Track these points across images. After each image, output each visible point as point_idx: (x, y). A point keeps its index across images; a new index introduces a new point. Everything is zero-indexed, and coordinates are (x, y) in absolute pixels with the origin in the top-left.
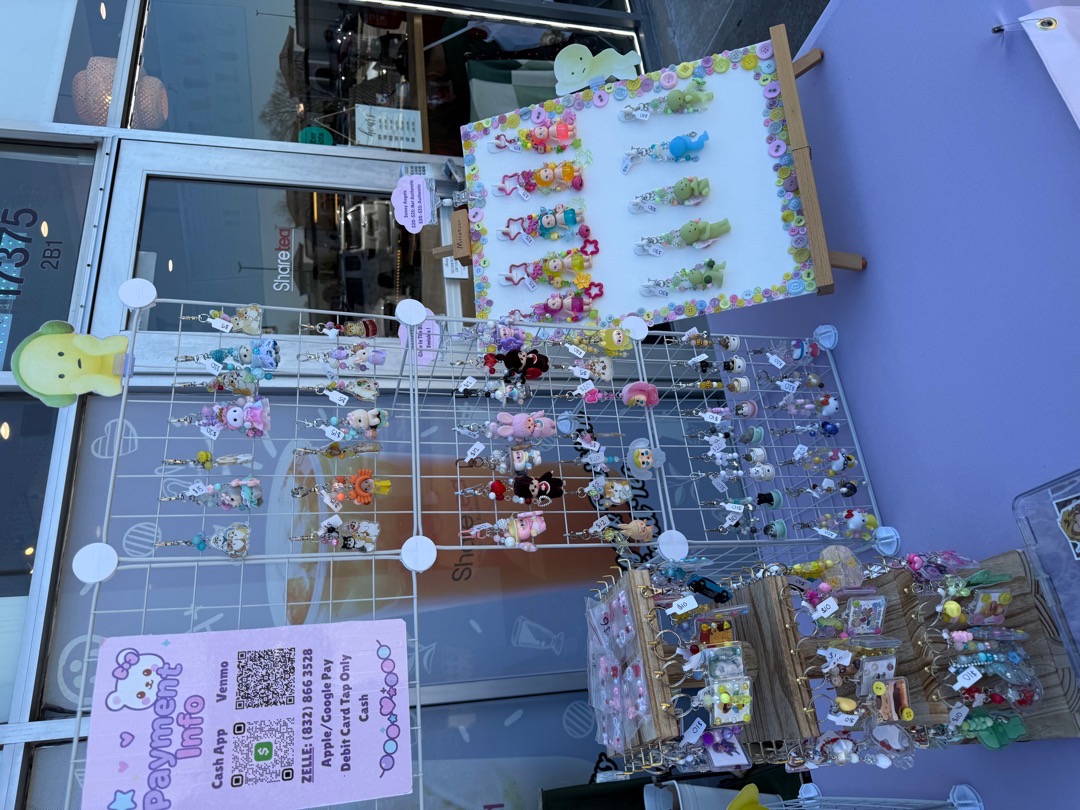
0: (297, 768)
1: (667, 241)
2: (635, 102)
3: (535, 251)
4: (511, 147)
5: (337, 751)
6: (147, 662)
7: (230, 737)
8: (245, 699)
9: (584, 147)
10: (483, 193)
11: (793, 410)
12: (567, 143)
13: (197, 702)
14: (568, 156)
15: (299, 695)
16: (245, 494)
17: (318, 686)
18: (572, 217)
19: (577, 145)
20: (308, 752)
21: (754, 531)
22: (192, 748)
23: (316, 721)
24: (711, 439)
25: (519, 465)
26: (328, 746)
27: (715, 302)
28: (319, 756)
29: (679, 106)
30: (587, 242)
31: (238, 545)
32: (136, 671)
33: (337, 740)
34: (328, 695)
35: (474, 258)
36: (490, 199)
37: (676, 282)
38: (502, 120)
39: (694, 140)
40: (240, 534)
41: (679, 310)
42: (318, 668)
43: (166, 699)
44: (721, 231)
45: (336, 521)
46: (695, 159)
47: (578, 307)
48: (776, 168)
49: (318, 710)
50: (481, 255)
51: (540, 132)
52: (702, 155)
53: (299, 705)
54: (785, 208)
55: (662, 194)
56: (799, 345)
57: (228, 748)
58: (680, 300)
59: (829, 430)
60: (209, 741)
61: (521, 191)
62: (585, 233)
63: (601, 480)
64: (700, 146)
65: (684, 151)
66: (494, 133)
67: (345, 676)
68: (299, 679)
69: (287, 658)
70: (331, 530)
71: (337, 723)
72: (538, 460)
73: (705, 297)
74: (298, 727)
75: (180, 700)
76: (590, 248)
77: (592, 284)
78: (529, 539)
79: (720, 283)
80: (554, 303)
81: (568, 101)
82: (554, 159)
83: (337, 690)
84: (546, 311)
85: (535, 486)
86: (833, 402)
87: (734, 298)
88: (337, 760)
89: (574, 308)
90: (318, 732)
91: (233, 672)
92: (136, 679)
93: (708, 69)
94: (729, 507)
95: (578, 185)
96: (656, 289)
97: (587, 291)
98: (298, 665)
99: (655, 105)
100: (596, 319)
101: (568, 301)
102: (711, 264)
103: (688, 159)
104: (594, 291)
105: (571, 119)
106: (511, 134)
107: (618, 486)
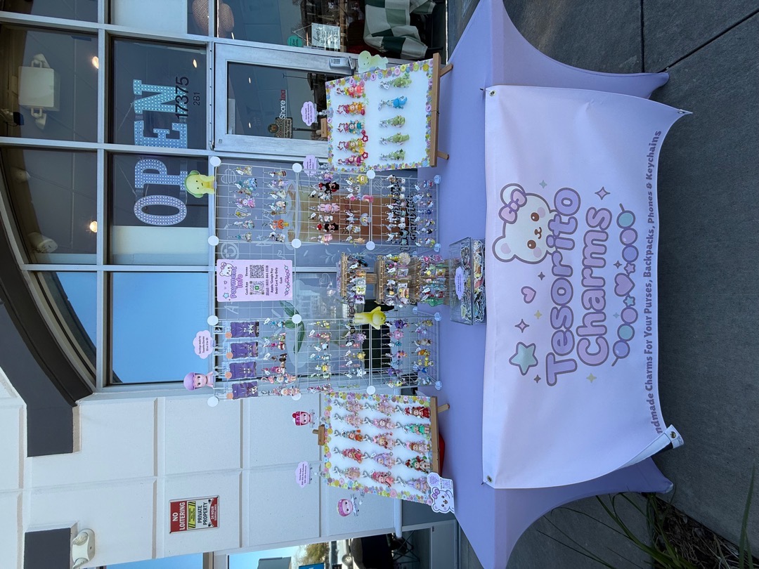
0: (265, 292)
1: (389, 140)
2: (385, 80)
3: (347, 137)
4: (342, 94)
5: (274, 289)
6: (228, 266)
7: (249, 284)
8: (252, 276)
9: (366, 97)
10: (333, 112)
11: (419, 205)
12: (361, 94)
13: (241, 276)
14: (361, 100)
15: (265, 276)
16: (249, 225)
17: (270, 275)
18: (360, 126)
19: (364, 96)
20: (268, 289)
21: (396, 243)
22: (240, 286)
23: (269, 282)
24: (389, 214)
25: (326, 220)
26: (272, 288)
27: (401, 165)
28: (270, 290)
29: (399, 85)
30: (364, 136)
31: (249, 239)
32: (226, 268)
33: (274, 287)
34: (272, 277)
35: (329, 137)
36: (335, 114)
37: (390, 156)
38: (340, 82)
39: (402, 100)
40: (249, 235)
41: (390, 167)
42: (270, 270)
43: (233, 274)
44: (406, 139)
45: (274, 233)
46: (402, 108)
47: (359, 161)
48: (427, 116)
49: (270, 280)
50: (330, 137)
51: (351, 90)
52: (404, 107)
53: (265, 278)
54: (427, 133)
55: (389, 122)
56: (426, 183)
57: (249, 286)
58: (391, 163)
59: (429, 213)
60: (244, 285)
61: (344, 113)
62: (364, 133)
63: (351, 226)
64: (404, 103)
65: (399, 104)
66: (337, 87)
67: (276, 273)
68: (265, 272)
69: (262, 267)
70: (273, 235)
71: (274, 283)
72: (332, 219)
73: (398, 163)
74: (265, 283)
75: (237, 275)
76: (365, 139)
77: (365, 153)
78: (327, 242)
79: (403, 159)
80: (351, 159)
81: (362, 76)
82: (357, 101)
83: (274, 275)
84: (348, 162)
85: (330, 227)
86: (432, 204)
87: (406, 165)
88: (275, 291)
89: (357, 161)
90: (270, 285)
91: (249, 270)
92: (226, 270)
93: (411, 69)
94: (389, 235)
95: (363, 113)
96: (384, 158)
97: (363, 155)
98: (265, 269)
99: (391, 83)
100: (365, 166)
101: (356, 159)
102: (401, 151)
103: (400, 107)
104: (365, 155)
105: (362, 85)
106: (342, 88)
107: (357, 227)
